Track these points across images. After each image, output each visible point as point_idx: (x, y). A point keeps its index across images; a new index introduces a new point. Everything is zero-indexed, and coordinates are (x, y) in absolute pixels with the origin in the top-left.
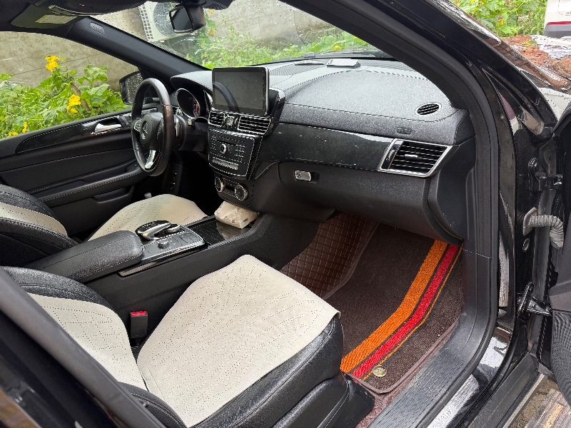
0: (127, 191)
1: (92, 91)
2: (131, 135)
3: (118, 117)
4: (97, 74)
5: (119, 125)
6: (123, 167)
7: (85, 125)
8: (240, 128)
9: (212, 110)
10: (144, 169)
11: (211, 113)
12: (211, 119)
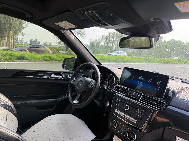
8: (141, 100)
9: (117, 85)
10: (72, 103)
11: (116, 86)
12: (116, 89)
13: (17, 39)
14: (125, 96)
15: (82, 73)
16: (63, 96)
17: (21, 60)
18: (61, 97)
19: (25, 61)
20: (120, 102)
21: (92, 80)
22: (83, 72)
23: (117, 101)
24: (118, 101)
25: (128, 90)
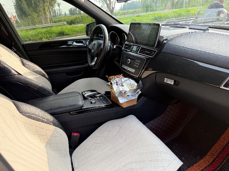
2: (87, 50)
10: (91, 65)
12: (125, 47)
13: (55, 11)
17: (61, 36)
19: (65, 36)
24: (124, 57)
25: (132, 45)
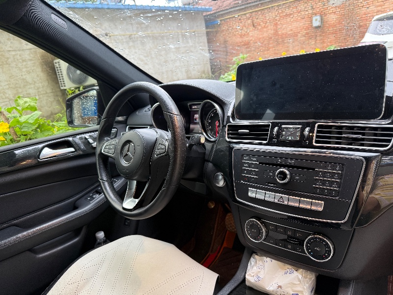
0: (76, 235)
1: (23, 119)
2: (96, 159)
3: (70, 139)
4: (28, 104)
5: (72, 149)
6: (71, 202)
7: (17, 152)
8: (317, 142)
9: (231, 123)
10: (121, 209)
11: (229, 126)
12: (232, 134)
14: (265, 145)
15: (125, 123)
16: (94, 198)
18: (90, 200)
20: (256, 166)
21: (160, 131)
22: (126, 120)
23: (246, 167)
24: (250, 165)
25: (268, 126)
